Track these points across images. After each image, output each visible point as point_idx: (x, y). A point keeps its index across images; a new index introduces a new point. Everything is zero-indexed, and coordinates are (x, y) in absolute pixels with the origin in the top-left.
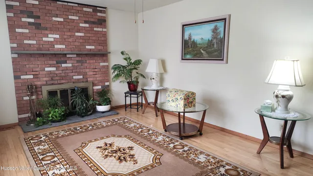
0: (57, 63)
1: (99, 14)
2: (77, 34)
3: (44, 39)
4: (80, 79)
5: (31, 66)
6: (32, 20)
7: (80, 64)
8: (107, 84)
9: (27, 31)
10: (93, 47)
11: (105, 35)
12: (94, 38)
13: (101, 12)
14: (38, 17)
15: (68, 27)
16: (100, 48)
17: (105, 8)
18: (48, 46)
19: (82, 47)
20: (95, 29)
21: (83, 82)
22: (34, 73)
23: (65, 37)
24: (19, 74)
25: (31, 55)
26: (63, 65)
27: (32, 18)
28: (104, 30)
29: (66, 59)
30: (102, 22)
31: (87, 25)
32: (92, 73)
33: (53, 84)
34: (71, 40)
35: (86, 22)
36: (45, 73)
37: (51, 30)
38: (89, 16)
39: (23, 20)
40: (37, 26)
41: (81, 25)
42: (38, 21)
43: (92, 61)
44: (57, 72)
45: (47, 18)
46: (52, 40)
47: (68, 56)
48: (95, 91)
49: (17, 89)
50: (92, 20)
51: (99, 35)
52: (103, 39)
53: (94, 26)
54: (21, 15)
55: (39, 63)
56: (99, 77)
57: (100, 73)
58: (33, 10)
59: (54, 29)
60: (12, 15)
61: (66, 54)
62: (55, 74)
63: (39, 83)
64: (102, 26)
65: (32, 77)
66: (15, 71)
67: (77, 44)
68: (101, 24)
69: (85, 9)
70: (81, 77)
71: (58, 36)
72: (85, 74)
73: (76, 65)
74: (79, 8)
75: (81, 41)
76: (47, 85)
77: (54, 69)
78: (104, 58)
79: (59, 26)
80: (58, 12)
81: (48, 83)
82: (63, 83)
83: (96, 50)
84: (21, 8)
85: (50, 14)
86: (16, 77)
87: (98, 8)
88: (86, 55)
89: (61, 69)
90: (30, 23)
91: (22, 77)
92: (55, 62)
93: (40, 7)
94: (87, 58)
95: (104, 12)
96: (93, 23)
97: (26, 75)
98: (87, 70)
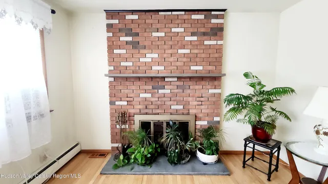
0: (153, 88)
1: (214, 21)
2: (180, 51)
3: (141, 60)
4: (180, 110)
5: (126, 91)
6: (129, 39)
7: (181, 91)
8: (216, 119)
9: (124, 51)
10: (200, 68)
11: (219, 50)
12: (203, 56)
13: (217, 17)
14: (137, 34)
15: (171, 43)
16: (210, 68)
17: (224, 10)
18: (145, 68)
19: (185, 68)
20: (206, 43)
21: (183, 114)
22: (128, 99)
23: (165, 55)
24: (114, 99)
25: (127, 78)
26: (161, 91)
27: (130, 36)
28: (220, 42)
29: (164, 83)
30: (218, 32)
31: (195, 38)
32: (196, 103)
33: (146, 114)
34: (171, 59)
35: (193, 34)
36: (139, 99)
37: (149, 49)
38: (199, 25)
39: (122, 39)
40: (135, 45)
41: (187, 38)
42: (137, 39)
43: (197, 87)
44: (153, 99)
45: (146, 34)
46: (150, 60)
47: (166, 80)
48: (198, 127)
49: (112, 115)
50: (203, 30)
51: (210, 51)
52: (216, 55)
53: (206, 37)
54: (119, 34)
55: (133, 87)
56: (205, 109)
57: (208, 103)
58: (132, 26)
59: (153, 47)
60: (111, 34)
61: (164, 78)
62: (150, 101)
63: (132, 111)
64: (216, 38)
65: (125, 103)
66: (110, 96)
67: (178, 64)
68: (215, 34)
69: (194, 17)
70: (181, 107)
71: (156, 56)
72: (186, 104)
73: (176, 91)
74: (186, 17)
75: (185, 60)
76: (140, 114)
77: (149, 95)
78: (216, 83)
79: (159, 43)
80: (158, 26)
81: (142, 112)
82: (158, 114)
83: (204, 72)
84: (120, 26)
85: (149, 28)
86: (112, 103)
87: (213, 13)
88: (190, 78)
89: (157, 95)
90: (127, 43)
91: (117, 103)
92: (151, 87)
93: (140, 21)
94: (190, 83)
95: (222, 17)
96: (204, 34)
97: (121, 101)
98: (190, 99)
